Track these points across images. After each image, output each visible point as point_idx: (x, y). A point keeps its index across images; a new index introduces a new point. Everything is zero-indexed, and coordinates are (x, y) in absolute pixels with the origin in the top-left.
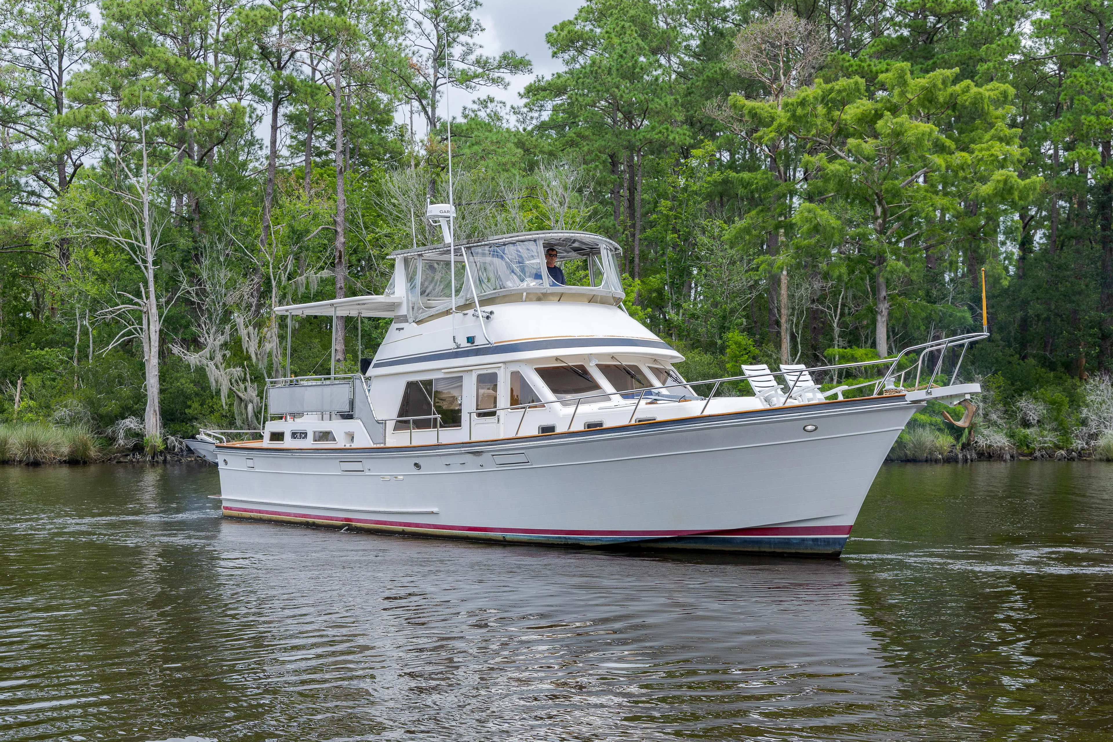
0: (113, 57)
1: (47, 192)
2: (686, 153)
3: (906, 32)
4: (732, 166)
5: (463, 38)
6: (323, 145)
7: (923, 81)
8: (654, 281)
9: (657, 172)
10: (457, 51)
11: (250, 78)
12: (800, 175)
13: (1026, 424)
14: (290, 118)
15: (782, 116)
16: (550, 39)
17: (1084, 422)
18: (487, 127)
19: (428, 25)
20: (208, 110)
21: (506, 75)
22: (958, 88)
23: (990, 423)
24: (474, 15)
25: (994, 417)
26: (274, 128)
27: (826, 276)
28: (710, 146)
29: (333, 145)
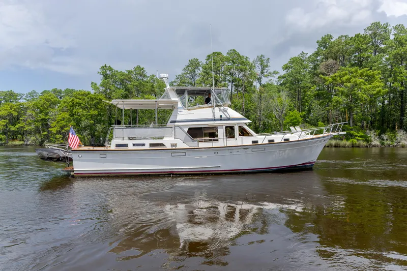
0: (204, 76)
1: (193, 100)
2: (310, 88)
3: (356, 62)
4: (319, 90)
5: (266, 68)
6: (240, 90)
7: (361, 71)
8: (304, 113)
9: (305, 92)
10: (265, 71)
11: (227, 78)
12: (333, 91)
13: (383, 140)
14: (234, 85)
15: (330, 80)
16: (283, 68)
17: (397, 139)
18: (271, 85)
19: (260, 67)
20: (220, 84)
21: (274, 75)
22: (368, 72)
23: (375, 140)
24: (268, 64)
25: (376, 138)
26: (232, 87)
27: (339, 111)
28: (315, 86)
29: (242, 89)
